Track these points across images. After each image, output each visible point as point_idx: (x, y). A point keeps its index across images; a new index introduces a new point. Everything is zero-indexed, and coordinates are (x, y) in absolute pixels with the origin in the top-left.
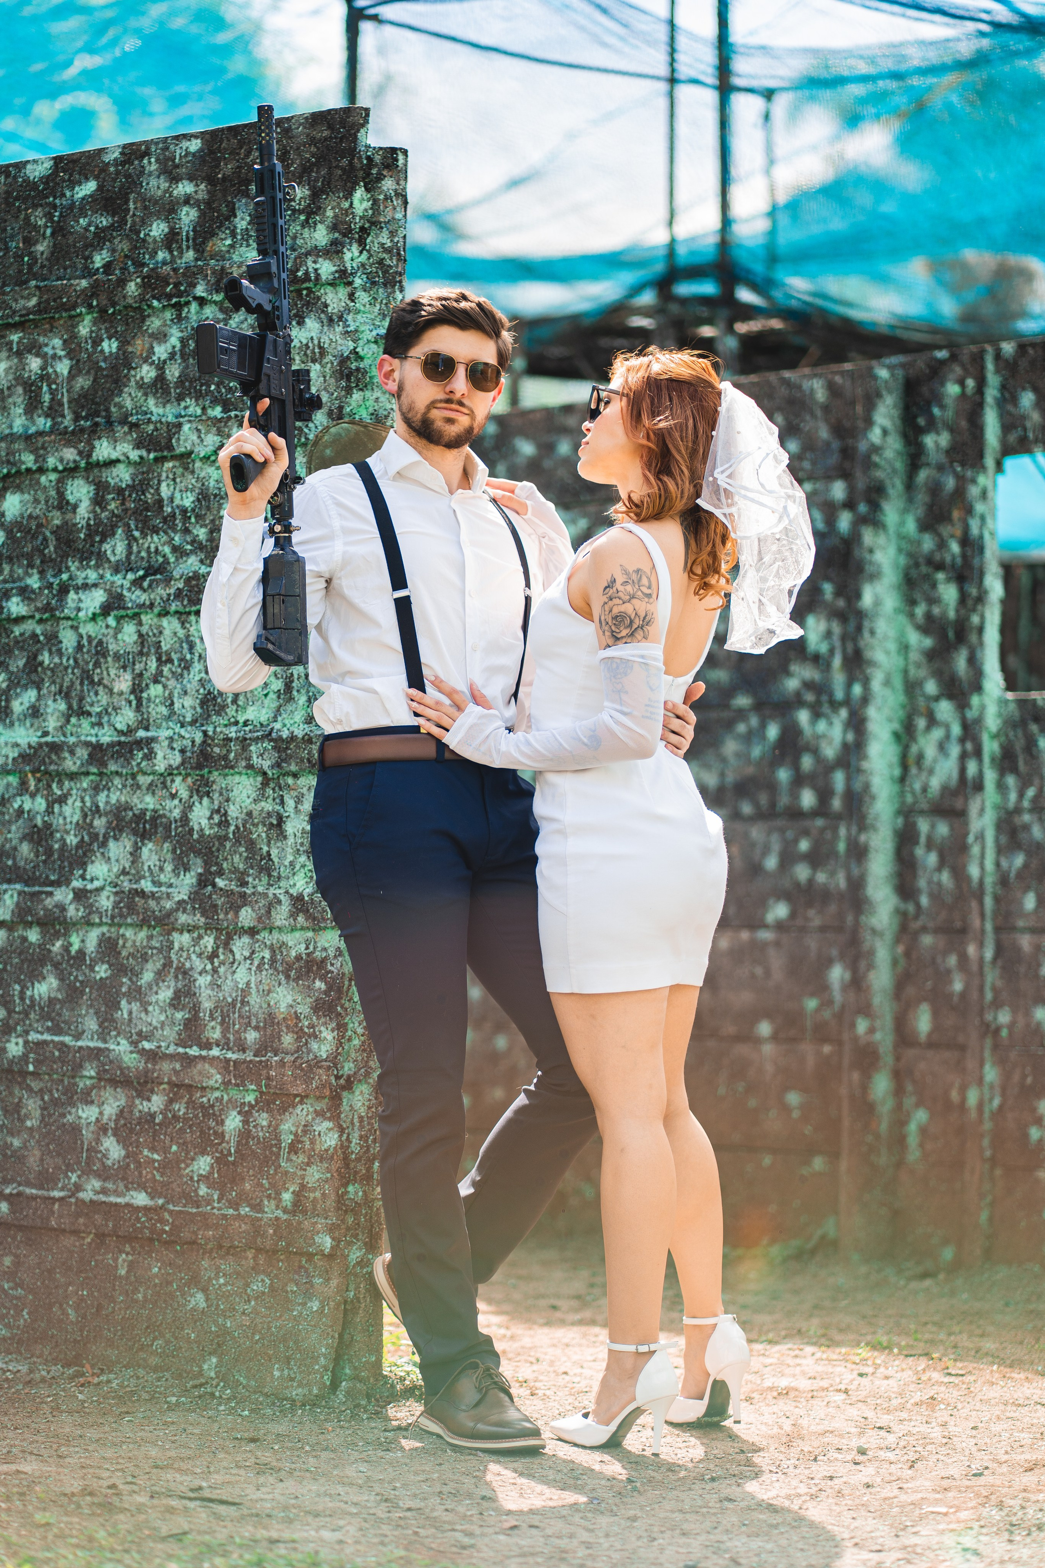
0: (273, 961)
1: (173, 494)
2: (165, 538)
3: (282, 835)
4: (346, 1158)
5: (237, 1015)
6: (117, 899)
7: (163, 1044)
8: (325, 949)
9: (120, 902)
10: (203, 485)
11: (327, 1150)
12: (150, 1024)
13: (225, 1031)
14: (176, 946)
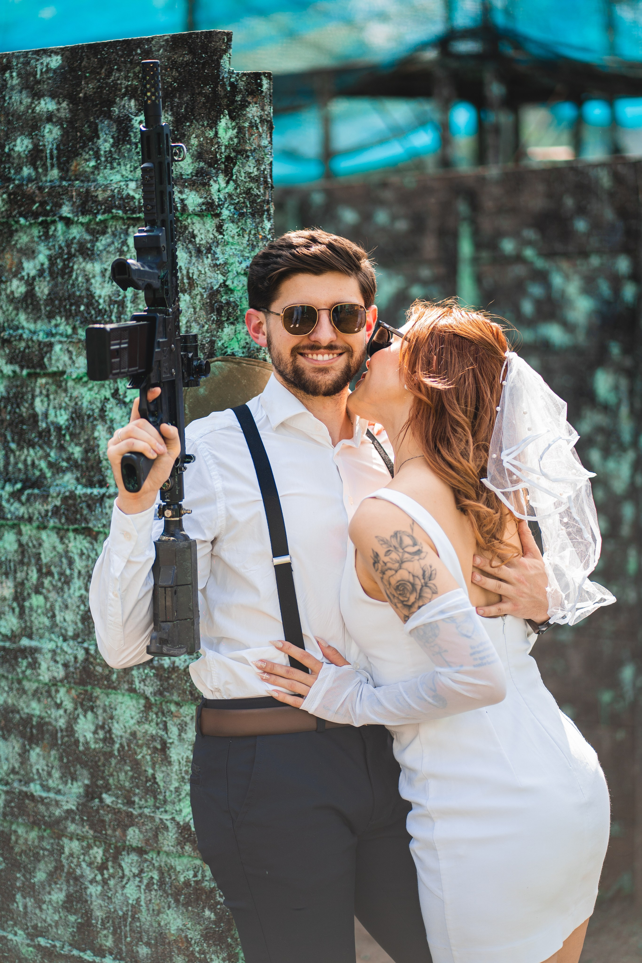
0: (162, 882)
1: (47, 410)
2: (40, 453)
3: (167, 761)
5: (128, 928)
6: (8, 798)
7: (58, 944)
9: (11, 801)
10: (76, 404)
12: (45, 921)
13: (117, 941)
14: (67, 851)
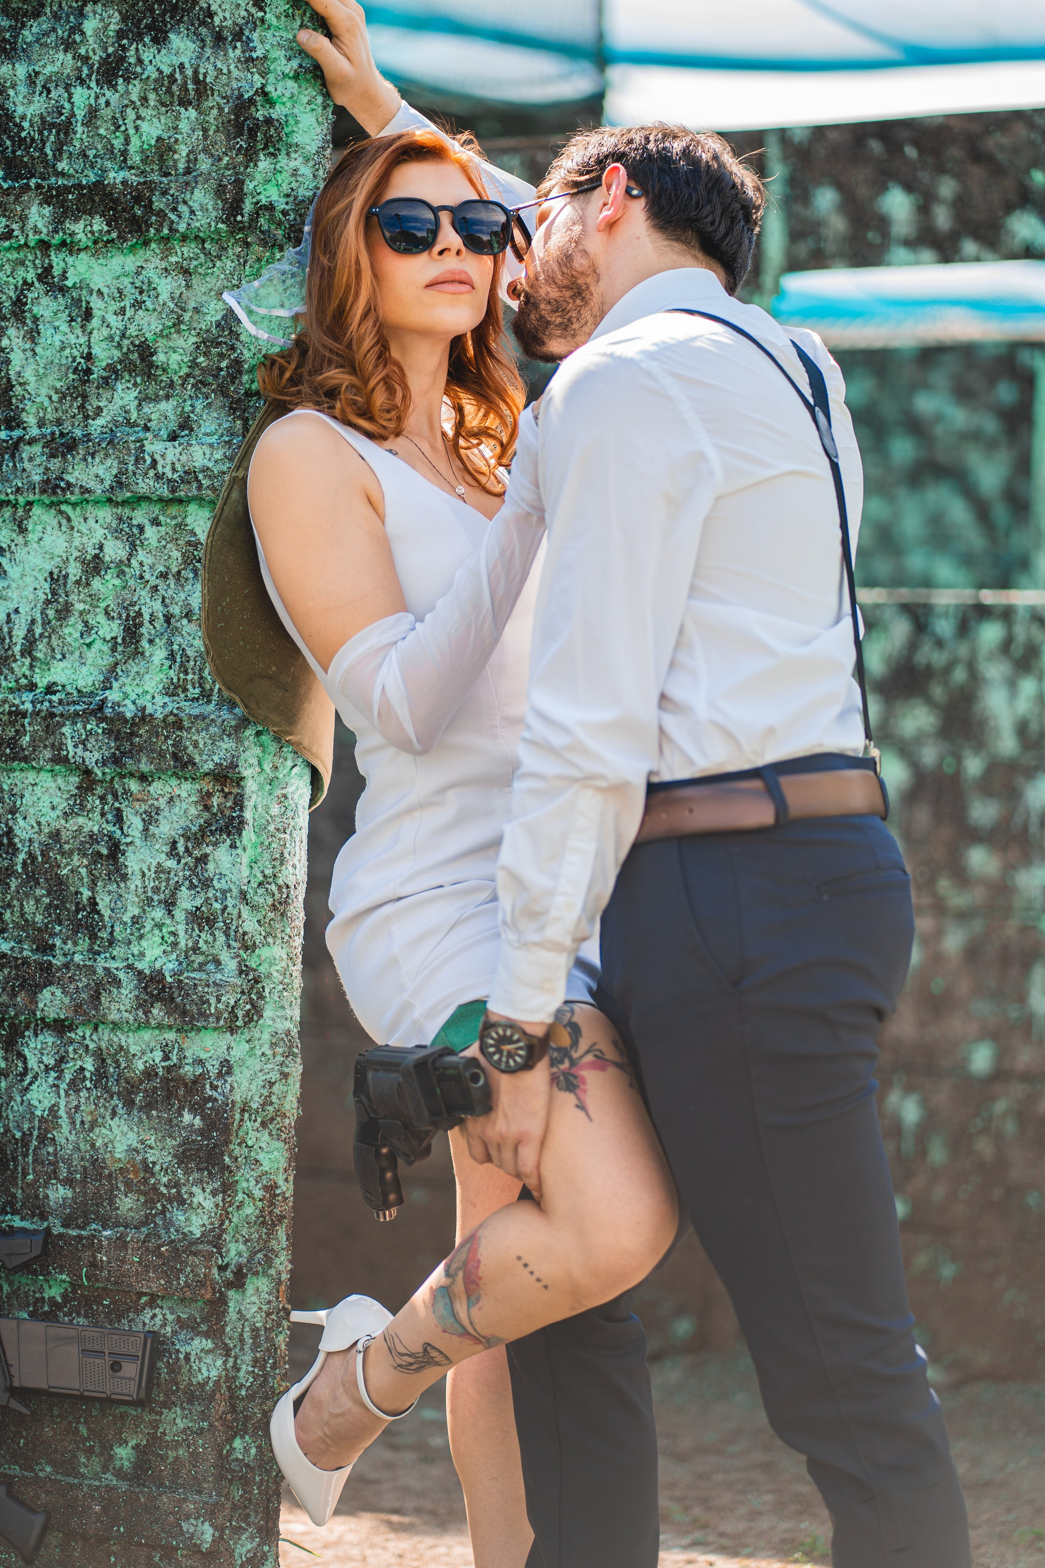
3: (118, 874)
4: (233, 1398)
5: (30, 1159)
8: (200, 1062)
11: (202, 1385)
